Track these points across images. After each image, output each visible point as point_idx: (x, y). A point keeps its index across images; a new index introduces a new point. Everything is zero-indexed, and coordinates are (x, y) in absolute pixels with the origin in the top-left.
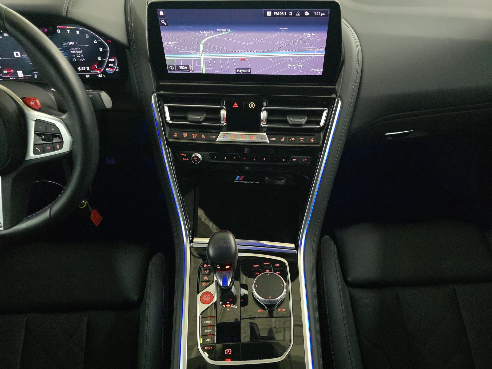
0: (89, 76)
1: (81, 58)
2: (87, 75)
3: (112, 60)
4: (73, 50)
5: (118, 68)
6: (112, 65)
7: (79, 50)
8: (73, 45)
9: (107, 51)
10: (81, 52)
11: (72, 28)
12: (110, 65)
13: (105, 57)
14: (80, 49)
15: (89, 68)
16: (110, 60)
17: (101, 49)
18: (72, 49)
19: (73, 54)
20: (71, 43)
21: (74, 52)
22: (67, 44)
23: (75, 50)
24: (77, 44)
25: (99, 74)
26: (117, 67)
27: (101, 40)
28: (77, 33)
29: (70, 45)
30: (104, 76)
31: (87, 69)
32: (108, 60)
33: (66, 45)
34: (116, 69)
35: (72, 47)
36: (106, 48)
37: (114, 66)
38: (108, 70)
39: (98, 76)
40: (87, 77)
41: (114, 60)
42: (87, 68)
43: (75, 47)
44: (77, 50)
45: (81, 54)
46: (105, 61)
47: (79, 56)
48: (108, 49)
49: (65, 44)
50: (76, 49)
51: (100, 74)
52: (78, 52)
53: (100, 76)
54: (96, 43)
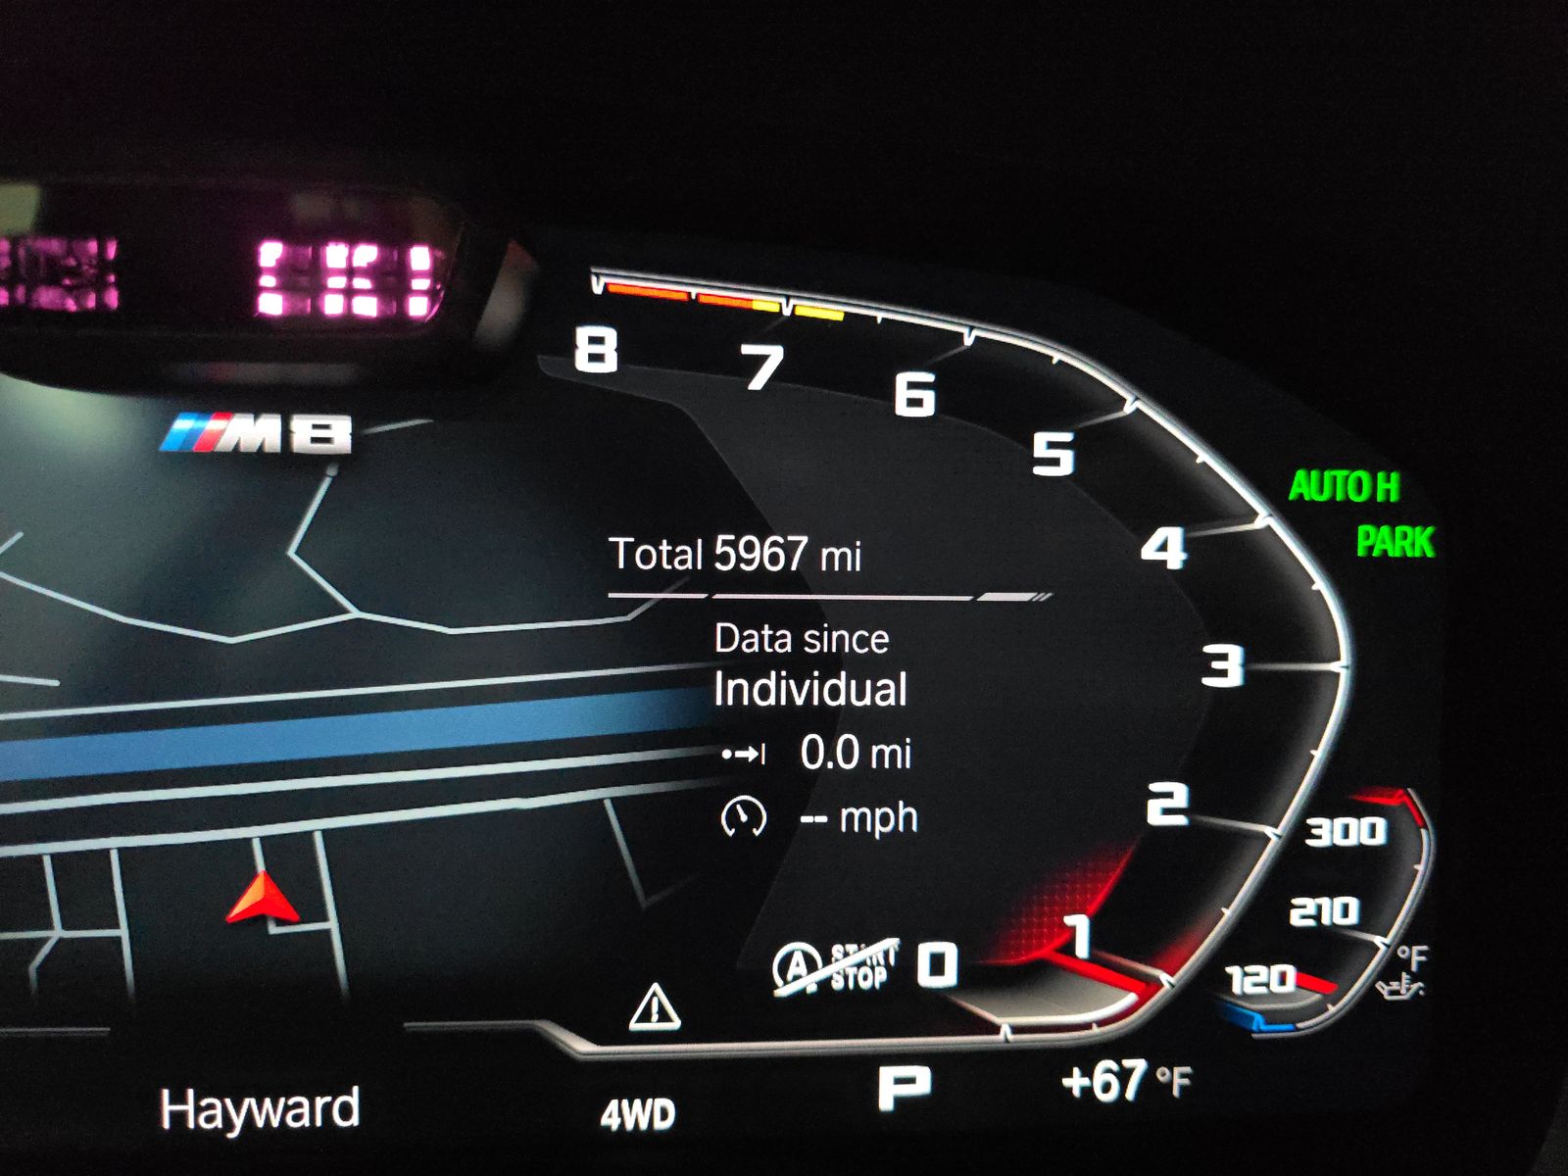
0: (922, 1082)
1: (873, 786)
2: (887, 1074)
3: (1364, 831)
4: (753, 666)
5: (1416, 955)
6: (1339, 911)
7: (865, 669)
8: (786, 580)
9: (1310, 691)
10: (893, 693)
11: (831, 311)
12: (1302, 912)
13: (1259, 802)
14: (880, 640)
15: (950, 951)
16: (1328, 832)
17: (1230, 666)
18: (755, 641)
19: (745, 724)
20: (762, 553)
21: (774, 691)
22: (689, 558)
23: (798, 666)
24: (855, 560)
25: (1086, 1057)
26: (1409, 938)
27: (1265, 519)
28: (902, 394)
29: (738, 580)
30: (1177, 1078)
31: (925, 979)
32: (1301, 830)
33: (659, 579)
34: (1393, 968)
35: (750, 616)
36: (1309, 641)
37: (1365, 924)
38: (1247, 981)
39: (1075, 1082)
40: (886, 1103)
41: (1380, 839)
42: (925, 950)
43: (800, 618)
44: (829, 665)
45: (874, 725)
46: (1240, 847)
47: (847, 754)
48: (1341, 667)
49: (659, 554)
50: (817, 643)
51: (1117, 1048)
52: (842, 693)
53: (1103, 1082)
54: (1175, 559)
